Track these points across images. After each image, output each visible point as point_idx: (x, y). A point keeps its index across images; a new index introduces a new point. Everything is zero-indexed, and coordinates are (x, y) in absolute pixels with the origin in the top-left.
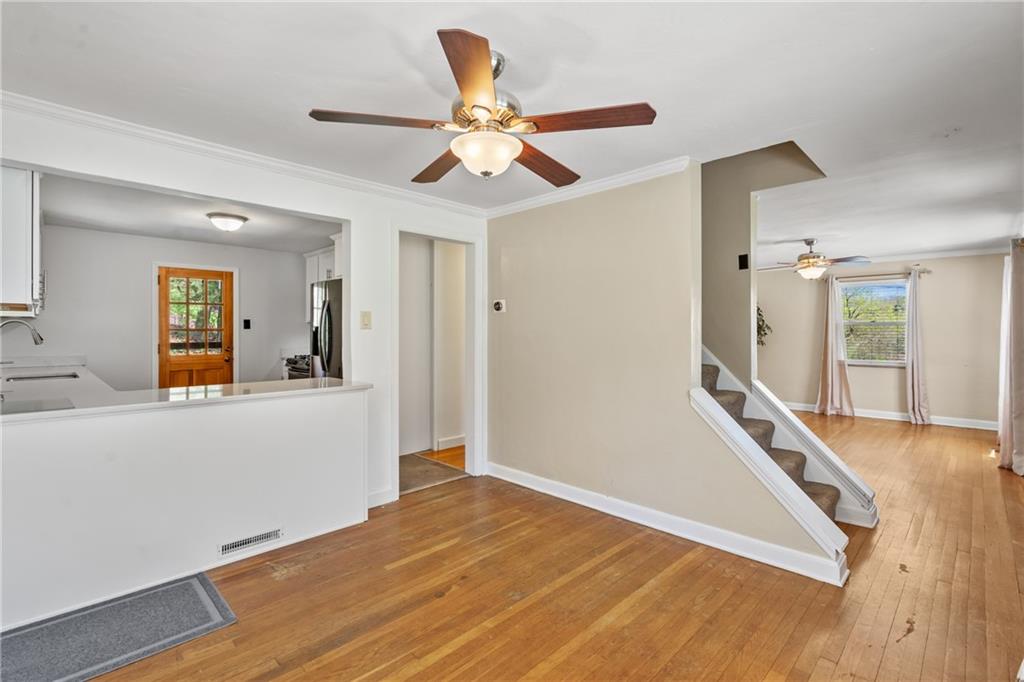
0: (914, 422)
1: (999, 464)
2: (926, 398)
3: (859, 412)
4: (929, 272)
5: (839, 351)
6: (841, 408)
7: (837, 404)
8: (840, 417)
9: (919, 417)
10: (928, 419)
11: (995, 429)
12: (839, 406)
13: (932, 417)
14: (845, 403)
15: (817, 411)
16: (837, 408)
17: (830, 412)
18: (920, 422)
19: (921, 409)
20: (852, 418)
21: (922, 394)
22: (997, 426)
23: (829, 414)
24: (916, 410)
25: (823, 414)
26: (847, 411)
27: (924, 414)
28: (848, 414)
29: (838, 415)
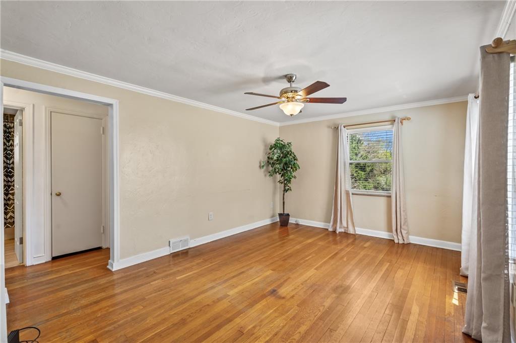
0: (396, 241)
1: (463, 330)
2: (406, 222)
3: (360, 231)
4: (408, 119)
5: (346, 183)
6: (347, 227)
7: (345, 224)
8: (346, 235)
9: (400, 238)
10: (408, 238)
11: (460, 250)
12: (346, 226)
13: (410, 237)
14: (350, 223)
15: (331, 229)
16: (344, 227)
17: (339, 230)
18: (401, 242)
19: (402, 230)
20: (354, 235)
21: (402, 217)
22: (461, 247)
23: (338, 233)
24: (399, 231)
25: (334, 232)
26: (351, 231)
27: (404, 235)
28: (351, 233)
29: (345, 232)
